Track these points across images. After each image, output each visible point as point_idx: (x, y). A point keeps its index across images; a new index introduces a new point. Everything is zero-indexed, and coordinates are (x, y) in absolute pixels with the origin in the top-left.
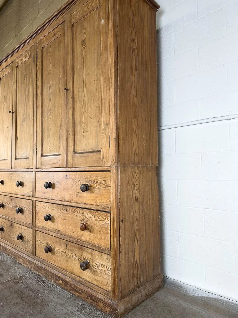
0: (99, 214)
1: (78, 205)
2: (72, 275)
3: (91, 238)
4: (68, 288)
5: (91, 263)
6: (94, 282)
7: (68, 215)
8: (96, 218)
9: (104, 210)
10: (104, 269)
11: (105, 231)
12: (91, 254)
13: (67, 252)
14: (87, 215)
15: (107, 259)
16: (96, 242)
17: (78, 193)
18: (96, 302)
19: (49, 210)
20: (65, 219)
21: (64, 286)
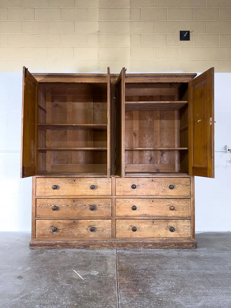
0: (182, 200)
1: (164, 197)
2: (159, 238)
3: (176, 213)
4: (158, 246)
5: (175, 227)
6: (178, 236)
7: (155, 204)
8: (181, 202)
9: (187, 198)
10: (185, 227)
11: (187, 208)
12: (176, 222)
13: (154, 226)
14: (173, 202)
15: (188, 222)
16: (180, 215)
17: (163, 190)
18: (183, 245)
19: (133, 203)
20: (151, 207)
21: (153, 247)
